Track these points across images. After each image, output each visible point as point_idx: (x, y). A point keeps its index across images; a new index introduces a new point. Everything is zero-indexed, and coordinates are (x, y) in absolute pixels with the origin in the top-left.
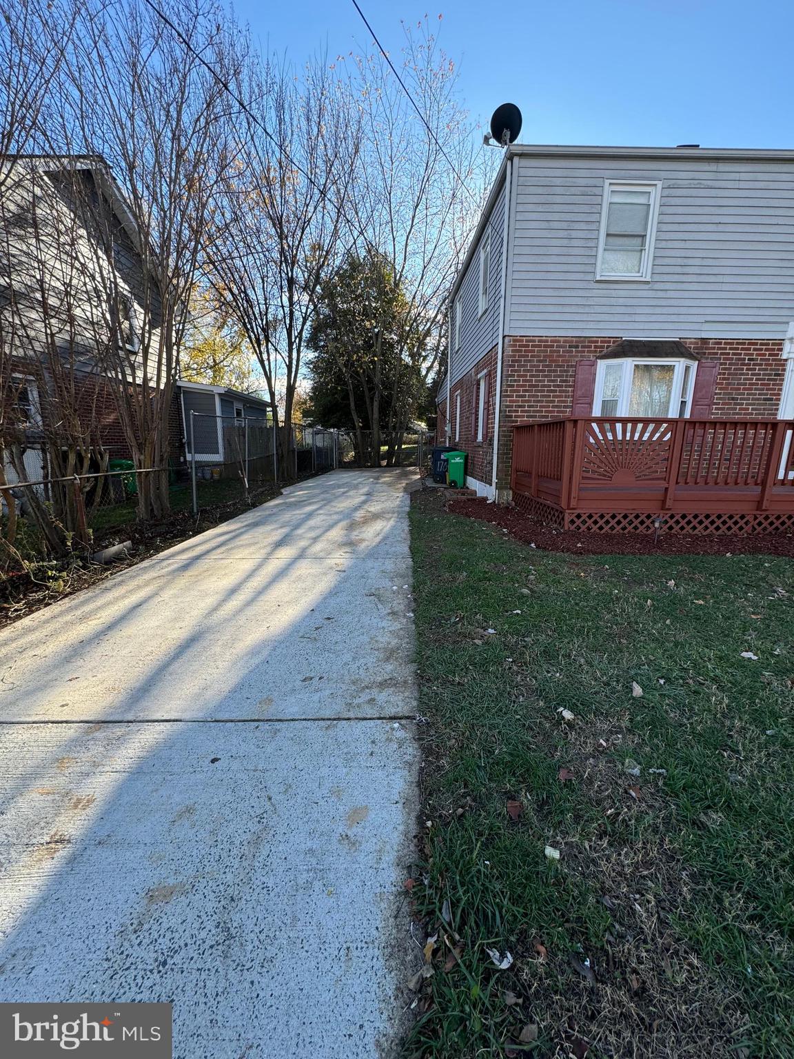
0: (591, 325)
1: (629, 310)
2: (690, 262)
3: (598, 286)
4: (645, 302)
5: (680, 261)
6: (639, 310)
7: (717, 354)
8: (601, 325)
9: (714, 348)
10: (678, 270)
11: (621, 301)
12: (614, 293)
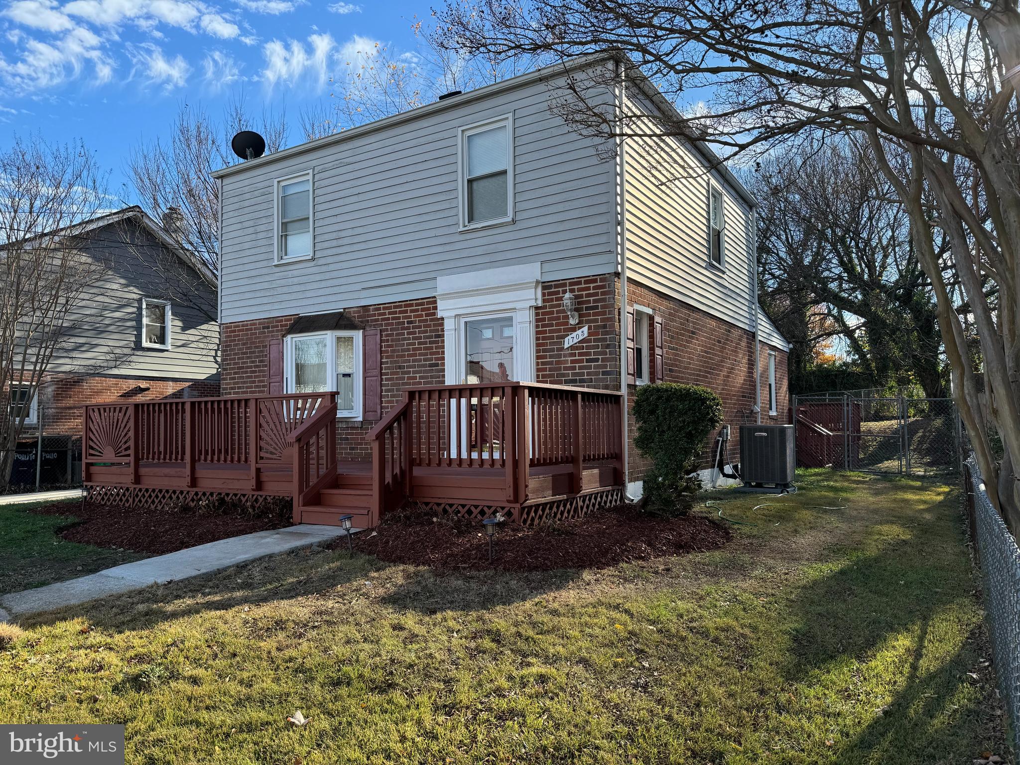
0: (277, 306)
1: (302, 288)
2: (343, 234)
3: (277, 269)
4: (313, 278)
5: (334, 235)
6: (309, 287)
7: (377, 320)
8: (284, 305)
9: (374, 315)
10: (335, 243)
11: (296, 280)
12: (290, 274)
